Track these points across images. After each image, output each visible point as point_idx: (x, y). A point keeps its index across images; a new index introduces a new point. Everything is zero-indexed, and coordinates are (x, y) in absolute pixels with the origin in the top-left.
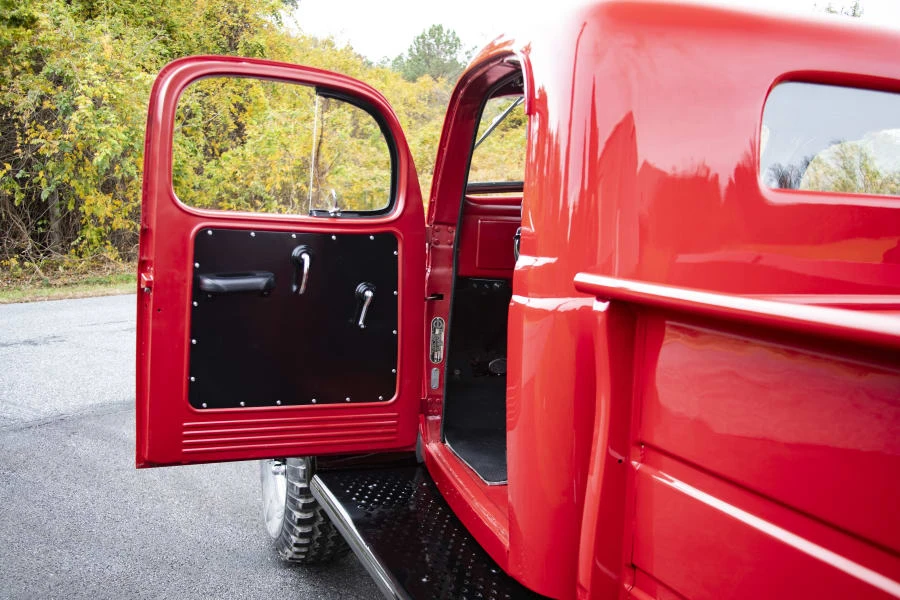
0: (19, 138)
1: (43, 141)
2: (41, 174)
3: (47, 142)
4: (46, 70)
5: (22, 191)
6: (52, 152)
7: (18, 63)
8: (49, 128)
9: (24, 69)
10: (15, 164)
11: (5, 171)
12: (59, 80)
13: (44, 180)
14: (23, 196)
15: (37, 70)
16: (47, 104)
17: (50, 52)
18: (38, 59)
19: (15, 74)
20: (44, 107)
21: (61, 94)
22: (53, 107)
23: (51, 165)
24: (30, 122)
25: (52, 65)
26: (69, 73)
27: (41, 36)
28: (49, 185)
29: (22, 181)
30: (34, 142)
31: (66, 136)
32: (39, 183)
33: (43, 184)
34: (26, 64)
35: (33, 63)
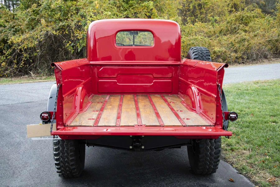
0: (72, 34)
1: (78, 34)
2: (78, 44)
3: (79, 35)
4: (79, 14)
5: (73, 49)
6: (81, 37)
7: (72, 12)
8: (80, 30)
9: (74, 13)
10: (72, 41)
11: (69, 44)
12: (82, 16)
13: (79, 46)
14: (74, 50)
15: (77, 13)
16: (80, 24)
17: (80, 8)
18: (78, 10)
19: (71, 15)
20: (79, 25)
21: (83, 20)
22: (81, 24)
23: (81, 41)
24: (75, 29)
25: (82, 12)
26: (85, 14)
27: (78, 3)
28: (80, 47)
29: (73, 46)
30: (76, 35)
31: (84, 33)
32: (78, 47)
33: (79, 47)
34: (74, 12)
35: (76, 11)
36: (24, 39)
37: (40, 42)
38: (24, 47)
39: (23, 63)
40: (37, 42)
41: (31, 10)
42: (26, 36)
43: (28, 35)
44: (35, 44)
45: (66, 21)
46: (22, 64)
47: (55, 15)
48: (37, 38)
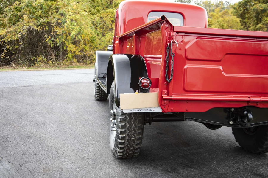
0: (52, 30)
1: (58, 31)
2: (58, 39)
3: (59, 30)
4: (59, 12)
5: (53, 44)
6: (60, 33)
7: (52, 11)
8: (59, 27)
9: (54, 12)
10: (51, 37)
11: (49, 39)
12: (62, 15)
13: (58, 41)
14: (53, 45)
15: (57, 12)
16: (59, 21)
17: (60, 7)
18: (57, 9)
19: (52, 13)
20: (58, 22)
21: (63, 18)
22: (61, 22)
23: (60, 37)
24: (55, 26)
25: (61, 11)
26: (65, 13)
27: (58, 3)
28: (59, 42)
29: (53, 41)
30: (56, 31)
31: (64, 29)
32: (57, 41)
33: (58, 42)
34: (54, 11)
35: (56, 10)
36: (8, 32)
37: (22, 35)
38: (7, 40)
39: (4, 54)
40: (20, 36)
41: (13, 7)
42: (9, 29)
43: (11, 29)
44: (18, 37)
45: (46, 18)
46: (3, 56)
47: (37, 12)
48: (20, 32)
